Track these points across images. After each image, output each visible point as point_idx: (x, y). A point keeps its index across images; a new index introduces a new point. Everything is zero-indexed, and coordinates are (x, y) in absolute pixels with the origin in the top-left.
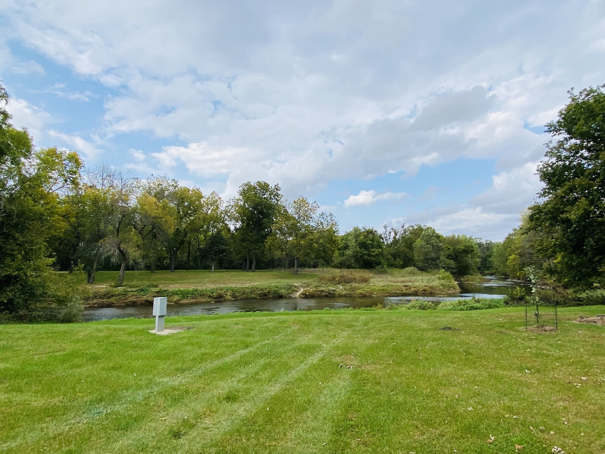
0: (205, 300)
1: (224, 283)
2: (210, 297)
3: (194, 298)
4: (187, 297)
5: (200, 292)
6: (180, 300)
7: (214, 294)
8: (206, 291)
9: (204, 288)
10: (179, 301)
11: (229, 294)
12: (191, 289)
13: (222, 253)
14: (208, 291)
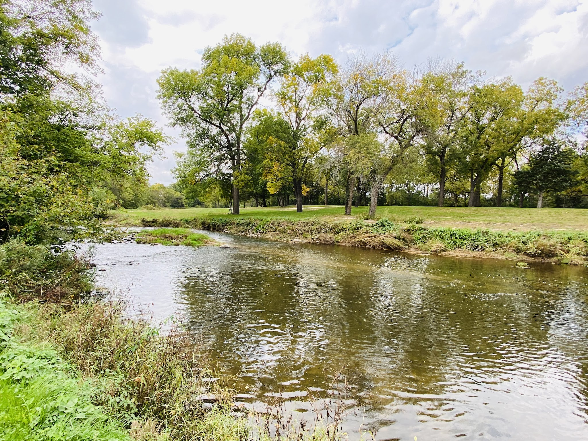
0: (504, 257)
1: (561, 225)
2: (518, 251)
3: (477, 249)
4: (462, 244)
5: (493, 238)
6: (444, 250)
7: (530, 245)
8: (510, 236)
9: (505, 231)
10: (442, 251)
11: (574, 250)
12: (473, 231)
13: (559, 175)
14: (514, 238)
